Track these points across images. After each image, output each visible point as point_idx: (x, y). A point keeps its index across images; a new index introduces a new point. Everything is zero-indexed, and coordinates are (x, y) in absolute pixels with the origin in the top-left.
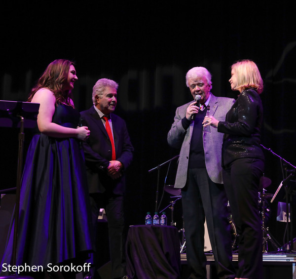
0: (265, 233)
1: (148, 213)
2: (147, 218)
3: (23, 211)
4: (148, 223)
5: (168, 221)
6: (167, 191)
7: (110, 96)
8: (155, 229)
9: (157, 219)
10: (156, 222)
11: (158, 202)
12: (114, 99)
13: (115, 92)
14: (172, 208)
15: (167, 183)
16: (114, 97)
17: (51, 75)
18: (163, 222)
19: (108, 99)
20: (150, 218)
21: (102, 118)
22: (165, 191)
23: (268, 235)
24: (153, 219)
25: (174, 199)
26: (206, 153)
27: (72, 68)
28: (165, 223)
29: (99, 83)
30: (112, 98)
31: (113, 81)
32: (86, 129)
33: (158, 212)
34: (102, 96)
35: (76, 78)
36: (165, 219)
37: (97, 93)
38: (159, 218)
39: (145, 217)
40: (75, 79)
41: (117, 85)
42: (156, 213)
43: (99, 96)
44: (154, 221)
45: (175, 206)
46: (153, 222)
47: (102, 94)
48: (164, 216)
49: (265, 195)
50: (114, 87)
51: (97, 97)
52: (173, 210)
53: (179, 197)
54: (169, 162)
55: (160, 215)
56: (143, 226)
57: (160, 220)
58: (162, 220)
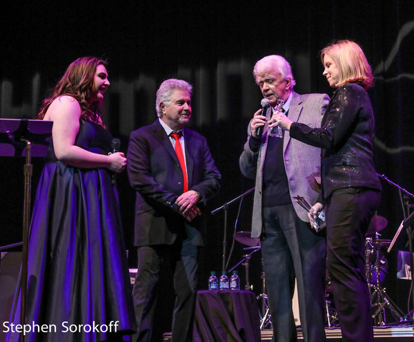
0: (381, 297)
1: (213, 273)
2: (210, 280)
3: (33, 277)
4: (213, 287)
5: (241, 284)
6: (239, 240)
7: (181, 102)
8: (223, 295)
9: (225, 281)
10: (224, 285)
11: (227, 256)
12: (186, 106)
13: (188, 98)
14: (246, 264)
15: (238, 229)
16: (186, 104)
17: (70, 80)
18: (234, 285)
19: (178, 107)
20: (215, 280)
21: (170, 135)
22: (235, 240)
23: (385, 299)
24: (219, 282)
25: (248, 252)
26: (291, 180)
27: (101, 69)
28: (237, 287)
29: (165, 85)
30: (184, 106)
31: (184, 82)
32: (121, 155)
33: (227, 270)
34: (169, 103)
35: (107, 82)
36: (237, 280)
37: (162, 100)
38: (228, 280)
39: (208, 278)
40: (106, 85)
41: (190, 88)
42: (224, 272)
43: (165, 103)
44: (221, 283)
45: (251, 261)
46: (219, 286)
47: (169, 101)
48: (235, 277)
49: (379, 241)
50: (186, 89)
51: (162, 105)
52: (247, 267)
53: (256, 249)
54: (241, 198)
55: (229, 275)
56: (207, 291)
57: (230, 281)
58: (233, 282)
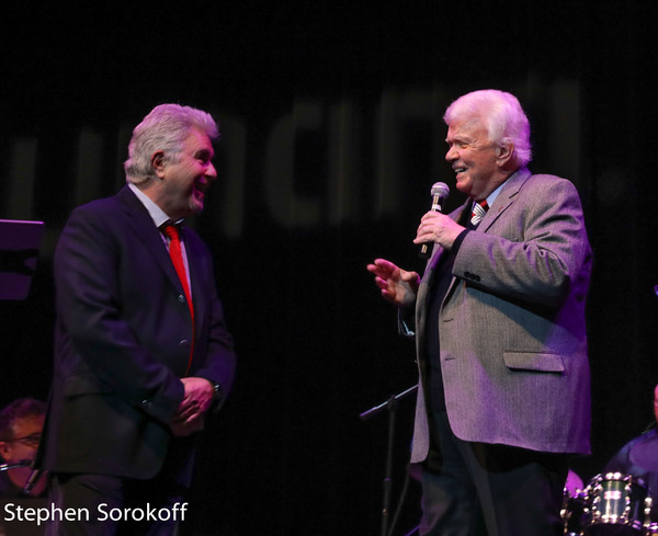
34: (179, 156)
47: (180, 151)
51: (158, 160)
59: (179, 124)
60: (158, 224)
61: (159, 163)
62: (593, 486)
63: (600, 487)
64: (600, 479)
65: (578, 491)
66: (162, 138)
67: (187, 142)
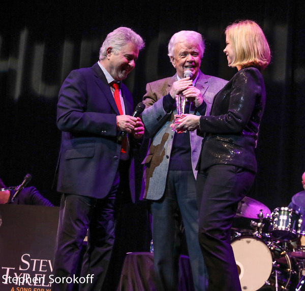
26: (194, 151)
59: (124, 38)
60: (109, 82)
61: (109, 52)
62: (275, 213)
63: (277, 213)
64: (278, 210)
65: (268, 215)
66: (114, 41)
67: (124, 47)
